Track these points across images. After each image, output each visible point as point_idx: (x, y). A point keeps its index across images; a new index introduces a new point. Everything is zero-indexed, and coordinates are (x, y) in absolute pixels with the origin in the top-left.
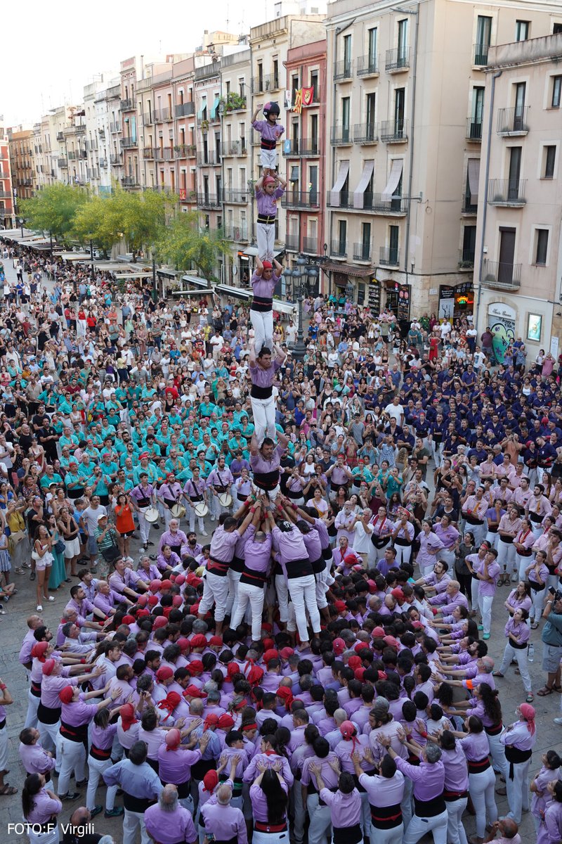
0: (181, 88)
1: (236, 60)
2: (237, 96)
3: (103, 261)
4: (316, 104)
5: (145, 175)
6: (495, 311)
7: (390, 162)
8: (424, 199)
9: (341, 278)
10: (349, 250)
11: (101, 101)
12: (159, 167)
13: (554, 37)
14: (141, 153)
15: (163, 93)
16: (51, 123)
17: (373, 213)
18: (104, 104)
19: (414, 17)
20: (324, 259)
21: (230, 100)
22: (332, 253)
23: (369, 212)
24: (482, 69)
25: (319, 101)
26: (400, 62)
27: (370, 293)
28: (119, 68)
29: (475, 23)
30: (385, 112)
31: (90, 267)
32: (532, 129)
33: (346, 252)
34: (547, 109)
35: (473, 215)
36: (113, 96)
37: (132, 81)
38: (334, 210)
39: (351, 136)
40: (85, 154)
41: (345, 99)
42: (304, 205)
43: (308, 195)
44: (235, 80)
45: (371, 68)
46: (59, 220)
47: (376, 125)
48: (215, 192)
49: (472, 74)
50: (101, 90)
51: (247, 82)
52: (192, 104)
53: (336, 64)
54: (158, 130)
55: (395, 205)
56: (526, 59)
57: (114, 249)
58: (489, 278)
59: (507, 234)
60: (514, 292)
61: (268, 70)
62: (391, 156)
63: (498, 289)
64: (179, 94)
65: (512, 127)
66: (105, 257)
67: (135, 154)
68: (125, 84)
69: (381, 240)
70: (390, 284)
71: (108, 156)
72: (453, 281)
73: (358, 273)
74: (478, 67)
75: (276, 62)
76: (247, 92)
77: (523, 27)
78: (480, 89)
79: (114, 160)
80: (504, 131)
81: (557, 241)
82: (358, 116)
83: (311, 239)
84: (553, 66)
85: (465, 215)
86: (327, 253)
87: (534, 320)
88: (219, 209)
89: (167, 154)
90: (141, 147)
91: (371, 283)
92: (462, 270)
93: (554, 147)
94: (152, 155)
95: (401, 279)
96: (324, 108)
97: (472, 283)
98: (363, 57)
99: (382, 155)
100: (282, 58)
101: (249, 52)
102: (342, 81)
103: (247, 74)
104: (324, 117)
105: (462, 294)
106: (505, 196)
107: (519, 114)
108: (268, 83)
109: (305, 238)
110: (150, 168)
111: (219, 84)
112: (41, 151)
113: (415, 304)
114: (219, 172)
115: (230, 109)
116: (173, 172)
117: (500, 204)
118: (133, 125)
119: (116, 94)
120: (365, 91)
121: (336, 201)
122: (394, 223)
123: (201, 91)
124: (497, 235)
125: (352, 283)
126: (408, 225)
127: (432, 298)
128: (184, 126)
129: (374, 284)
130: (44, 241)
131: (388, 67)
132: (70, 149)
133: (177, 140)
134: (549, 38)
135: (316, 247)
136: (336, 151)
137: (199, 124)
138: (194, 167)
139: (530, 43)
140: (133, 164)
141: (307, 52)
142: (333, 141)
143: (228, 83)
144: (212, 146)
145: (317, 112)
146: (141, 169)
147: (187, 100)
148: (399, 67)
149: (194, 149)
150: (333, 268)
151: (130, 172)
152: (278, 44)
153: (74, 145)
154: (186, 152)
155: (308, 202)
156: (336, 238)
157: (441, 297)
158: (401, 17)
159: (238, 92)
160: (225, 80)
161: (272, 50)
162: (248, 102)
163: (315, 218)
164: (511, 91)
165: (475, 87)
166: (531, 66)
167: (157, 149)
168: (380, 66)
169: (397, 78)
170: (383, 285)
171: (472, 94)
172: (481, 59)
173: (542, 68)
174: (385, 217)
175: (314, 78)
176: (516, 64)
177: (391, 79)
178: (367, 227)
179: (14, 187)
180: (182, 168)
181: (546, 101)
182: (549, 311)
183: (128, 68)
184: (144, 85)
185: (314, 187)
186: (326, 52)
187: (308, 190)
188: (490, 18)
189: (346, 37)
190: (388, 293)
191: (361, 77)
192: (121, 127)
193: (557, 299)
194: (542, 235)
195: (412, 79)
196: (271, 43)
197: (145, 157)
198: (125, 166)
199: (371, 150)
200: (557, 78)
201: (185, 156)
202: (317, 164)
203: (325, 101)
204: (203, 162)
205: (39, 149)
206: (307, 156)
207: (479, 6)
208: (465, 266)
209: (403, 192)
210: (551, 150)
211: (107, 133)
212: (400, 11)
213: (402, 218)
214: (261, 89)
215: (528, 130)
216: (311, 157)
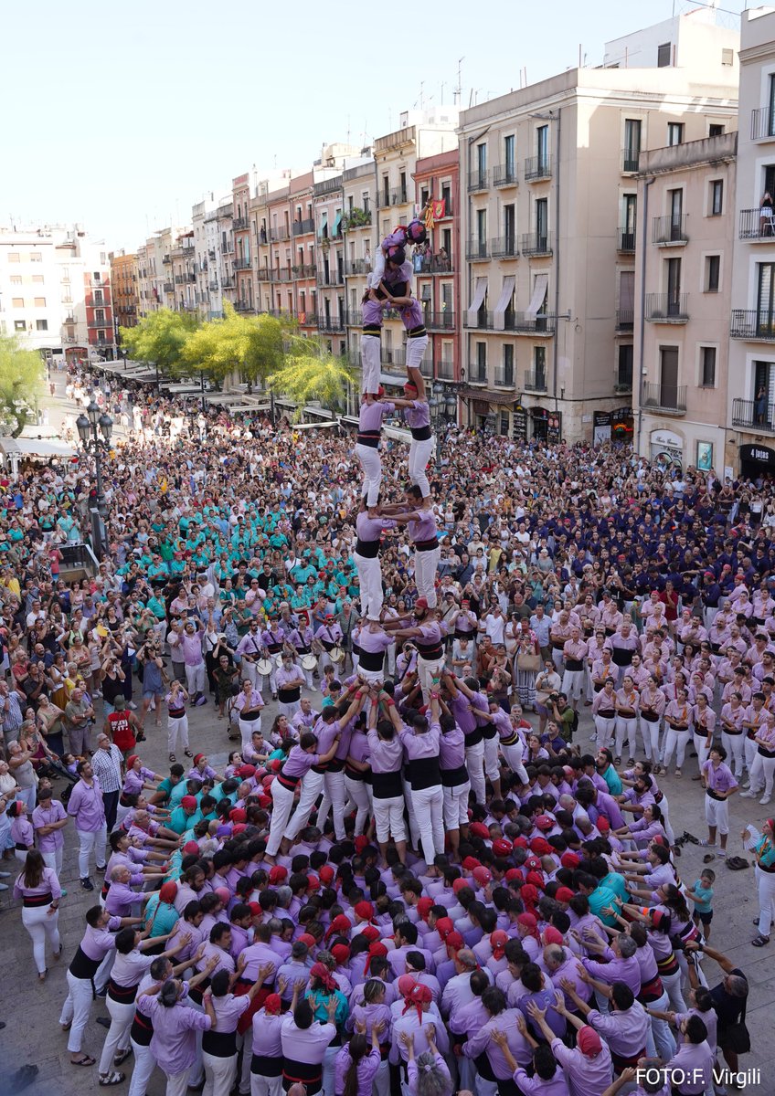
0: (300, 205)
1: (359, 173)
2: (361, 211)
3: (214, 393)
4: (449, 218)
5: (259, 299)
6: (659, 439)
7: (533, 277)
8: (573, 318)
9: (481, 406)
10: (490, 375)
11: (211, 220)
12: (275, 289)
13: (712, 140)
14: (255, 275)
15: (279, 212)
16: (157, 245)
17: (516, 333)
18: (215, 224)
19: (556, 123)
20: (463, 385)
21: (353, 216)
22: (470, 379)
23: (511, 333)
24: (633, 176)
25: (451, 214)
26: (541, 171)
27: (515, 422)
28: (231, 186)
29: (623, 129)
30: (525, 225)
31: (200, 399)
32: (691, 242)
33: (487, 377)
34: (708, 217)
35: (628, 333)
36: (224, 214)
37: (245, 200)
38: (471, 331)
39: (489, 251)
40: (193, 278)
41: (481, 212)
42: (438, 327)
43: (442, 316)
44: (360, 194)
45: (509, 178)
46: (167, 350)
47: (516, 239)
48: (338, 315)
49: (621, 181)
50: (211, 208)
51: (372, 196)
52: (312, 222)
53: (470, 174)
54: (274, 250)
55: (540, 324)
56: (682, 164)
57: (227, 380)
58: (650, 402)
59: (669, 354)
60: (681, 417)
61: (395, 183)
62: (534, 272)
63: (661, 415)
64: (297, 211)
65: (669, 237)
66: (217, 389)
67: (249, 276)
68: (238, 202)
69: (525, 364)
70: (538, 411)
71: (219, 279)
72: (609, 406)
73: (501, 399)
74: (628, 174)
75: (403, 175)
76: (372, 206)
77: (676, 130)
78: (631, 198)
79: (225, 283)
80: (660, 241)
81: (726, 360)
82: (495, 229)
83: (447, 364)
84: (713, 170)
85: (620, 333)
86: (465, 379)
87: (704, 448)
88: (342, 333)
89: (284, 275)
90: (255, 268)
91: (516, 411)
92: (618, 394)
93: (718, 257)
94: (266, 276)
95: (550, 406)
96: (458, 222)
97: (630, 408)
98: (500, 167)
99: (523, 269)
100: (410, 170)
101: (373, 166)
102: (477, 192)
103: (371, 188)
104: (458, 231)
105: (619, 421)
106: (665, 312)
107: (676, 223)
108: (395, 197)
109: (440, 363)
110: (266, 292)
111: (341, 199)
112: (145, 276)
113: (567, 433)
114: (342, 292)
115: (354, 225)
116: (290, 295)
117: (659, 320)
118: (247, 246)
119: (227, 213)
120: (503, 203)
121: (473, 320)
122: (540, 344)
123: (321, 207)
124: (658, 354)
125: (494, 411)
126: (556, 345)
127: (585, 426)
128: (302, 245)
129: (519, 411)
130: (148, 373)
131: (528, 177)
132: (177, 273)
133: (295, 261)
134: (706, 142)
135: (452, 372)
136: (473, 267)
137: (319, 242)
138: (314, 289)
139: (685, 146)
140: (246, 287)
141: (436, 163)
142: (469, 257)
143: (351, 198)
144: (334, 266)
145: (450, 226)
146: (256, 293)
147: (305, 217)
148: (540, 174)
149: (314, 268)
150: (471, 395)
151: (243, 296)
152: (406, 155)
153: (181, 268)
154: (304, 271)
155: (442, 323)
156: (475, 362)
157: (596, 424)
158: (541, 123)
159: (362, 207)
160: (347, 195)
161: (399, 162)
162: (374, 217)
163: (450, 341)
164: (665, 198)
165: (625, 195)
166: (687, 171)
167: (272, 271)
168: (519, 174)
169: (538, 187)
170: (529, 412)
171: (622, 202)
172: (631, 165)
173: (700, 173)
174: (529, 337)
175: (446, 191)
176: (670, 169)
177: (531, 189)
178: (508, 350)
179: (115, 316)
180: (300, 290)
181: (706, 208)
182: (720, 438)
183: (241, 184)
184: (258, 203)
185: (448, 307)
186: (458, 162)
187: (441, 310)
188: (639, 122)
189: (480, 146)
190: (535, 422)
191: (497, 188)
192: (233, 248)
193: (729, 425)
194: (709, 353)
195: (555, 188)
196: (397, 154)
197: (260, 279)
198: (237, 289)
199: (511, 265)
200: (717, 184)
201: (303, 276)
202: (451, 282)
203: (458, 214)
204: (324, 282)
205: (144, 274)
206: (439, 274)
207: (626, 110)
208: (622, 390)
209: (548, 310)
210: (714, 261)
211: (218, 255)
212: (539, 117)
213: (549, 338)
214: (387, 204)
215: (687, 239)
216: (444, 274)
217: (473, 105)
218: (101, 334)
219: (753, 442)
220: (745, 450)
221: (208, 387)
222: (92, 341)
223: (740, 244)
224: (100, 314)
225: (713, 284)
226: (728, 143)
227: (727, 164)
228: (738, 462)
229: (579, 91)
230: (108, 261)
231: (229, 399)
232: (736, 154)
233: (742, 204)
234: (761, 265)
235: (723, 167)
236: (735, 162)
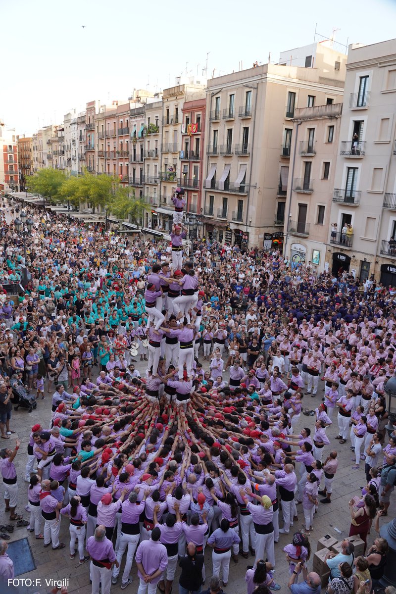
0: (122, 120)
1: (154, 106)
2: (154, 125)
3: (74, 212)
4: (199, 133)
5: (98, 166)
6: (295, 248)
7: (239, 166)
8: (258, 187)
9: (210, 227)
10: (215, 212)
11: (74, 124)
12: (107, 162)
13: (328, 106)
14: (97, 154)
15: (111, 122)
16: (43, 134)
17: (229, 193)
18: (76, 126)
19: (255, 90)
20: (201, 216)
21: (149, 128)
22: (205, 213)
23: (227, 192)
24: (291, 120)
25: (200, 131)
26: (247, 113)
27: (226, 235)
28: (85, 107)
29: (287, 96)
30: (237, 139)
31: (67, 215)
32: (317, 155)
33: (213, 213)
34: (326, 143)
35: (284, 196)
36: (81, 121)
37: (93, 114)
38: (207, 190)
39: (218, 151)
40: (63, 153)
41: (215, 131)
42: (190, 187)
43: (192, 181)
44: (153, 117)
45: (230, 115)
46: (50, 188)
47: (232, 146)
48: (139, 177)
49: (284, 122)
50: (74, 117)
51: (160, 118)
52: (128, 129)
53: (211, 112)
54: (107, 142)
55: (241, 189)
56: (315, 117)
57: (81, 206)
58: (292, 230)
59: (303, 207)
60: (306, 238)
61: (172, 113)
62: (240, 163)
63: (297, 236)
64: (120, 122)
65: (306, 151)
66: (76, 210)
67: (93, 154)
68: (89, 115)
69: (233, 207)
70: (238, 231)
71: (77, 154)
72: (272, 231)
73: (220, 224)
74: (289, 119)
75: (177, 109)
76: (160, 124)
77: (311, 99)
78: (289, 131)
79: (80, 157)
80: (302, 153)
81: (329, 212)
82: (222, 140)
83: (194, 205)
84: (329, 121)
85: (279, 196)
86: (203, 213)
87: (316, 253)
88: (141, 186)
89: (112, 155)
90: (97, 150)
91: (227, 230)
92: (276, 225)
93: (329, 163)
94: (103, 155)
95: (244, 229)
96: (204, 134)
97: (282, 233)
98: (226, 110)
99: (235, 162)
100: (181, 107)
101: (162, 103)
102: (214, 121)
103: (161, 114)
104: (203, 140)
105: (276, 238)
106: (302, 188)
107: (310, 145)
108: (172, 120)
109: (190, 205)
110: (102, 162)
111: (144, 118)
112: (37, 150)
113: (251, 243)
114: (142, 166)
115: (150, 132)
116: (115, 165)
117: (299, 191)
118: (93, 138)
119: (83, 121)
120: (227, 128)
121: (209, 185)
122: (241, 199)
123: (133, 122)
124: (297, 207)
125: (216, 230)
126: (249, 200)
127: (260, 239)
128: (122, 140)
129: (228, 231)
130: (38, 200)
131: (240, 116)
132: (54, 149)
133: (118, 148)
134: (325, 107)
135: (196, 210)
136: (209, 158)
137: (131, 139)
138: (127, 163)
139: (315, 108)
140: (92, 159)
141: (194, 105)
142: (208, 153)
143: (149, 118)
144: (138, 152)
145: (199, 137)
146: (96, 163)
147: (125, 126)
148: (246, 116)
149: (128, 153)
150: (206, 221)
151: (90, 164)
152: (179, 99)
153: (57, 147)
154: (123, 154)
155: (192, 185)
156: (208, 205)
157: (265, 239)
158: (248, 90)
159: (155, 124)
160: (147, 117)
161: (175, 102)
162: (160, 129)
163: (196, 194)
164: (306, 132)
165: (286, 129)
167: (106, 152)
168: (235, 114)
169: (245, 121)
170: (233, 231)
171: (284, 132)
172: (290, 114)
173: (324, 121)
174: (236, 195)
175: (198, 119)
176: (310, 118)
177: (241, 122)
178: (225, 200)
179: (19, 169)
180: (120, 163)
181: (325, 139)
182: (324, 249)
183: (91, 107)
184: (100, 116)
185: (196, 177)
186: (205, 105)
187: (193, 179)
188: (295, 93)
189: (217, 98)
190: (236, 236)
191: (225, 120)
192: (85, 139)
193: (329, 243)
194: (321, 208)
195: (253, 122)
196: (174, 98)
197: (99, 156)
198: (87, 160)
199: (229, 159)
200: (331, 127)
201: (122, 156)
202: (198, 165)
203: (204, 131)
204: (133, 160)
205: (36, 148)
206: (193, 160)
207: (289, 87)
208: (278, 223)
209: (246, 182)
210: (327, 164)
211: (77, 142)
212: (247, 86)
213: (245, 196)
214: (168, 123)
215: (315, 153)
216: (195, 161)
217: (215, 77)
218: (12, 178)
219: (339, 252)
220: (335, 255)
221: (71, 209)
222: (6, 181)
223: (340, 158)
224: (11, 167)
225: (326, 176)
226: (338, 108)
227: (337, 118)
228: (331, 261)
229: (268, 75)
230: (16, 140)
231: (83, 216)
232: (341, 114)
233: (342, 139)
234: (349, 168)
235: (335, 119)
236: (340, 117)
